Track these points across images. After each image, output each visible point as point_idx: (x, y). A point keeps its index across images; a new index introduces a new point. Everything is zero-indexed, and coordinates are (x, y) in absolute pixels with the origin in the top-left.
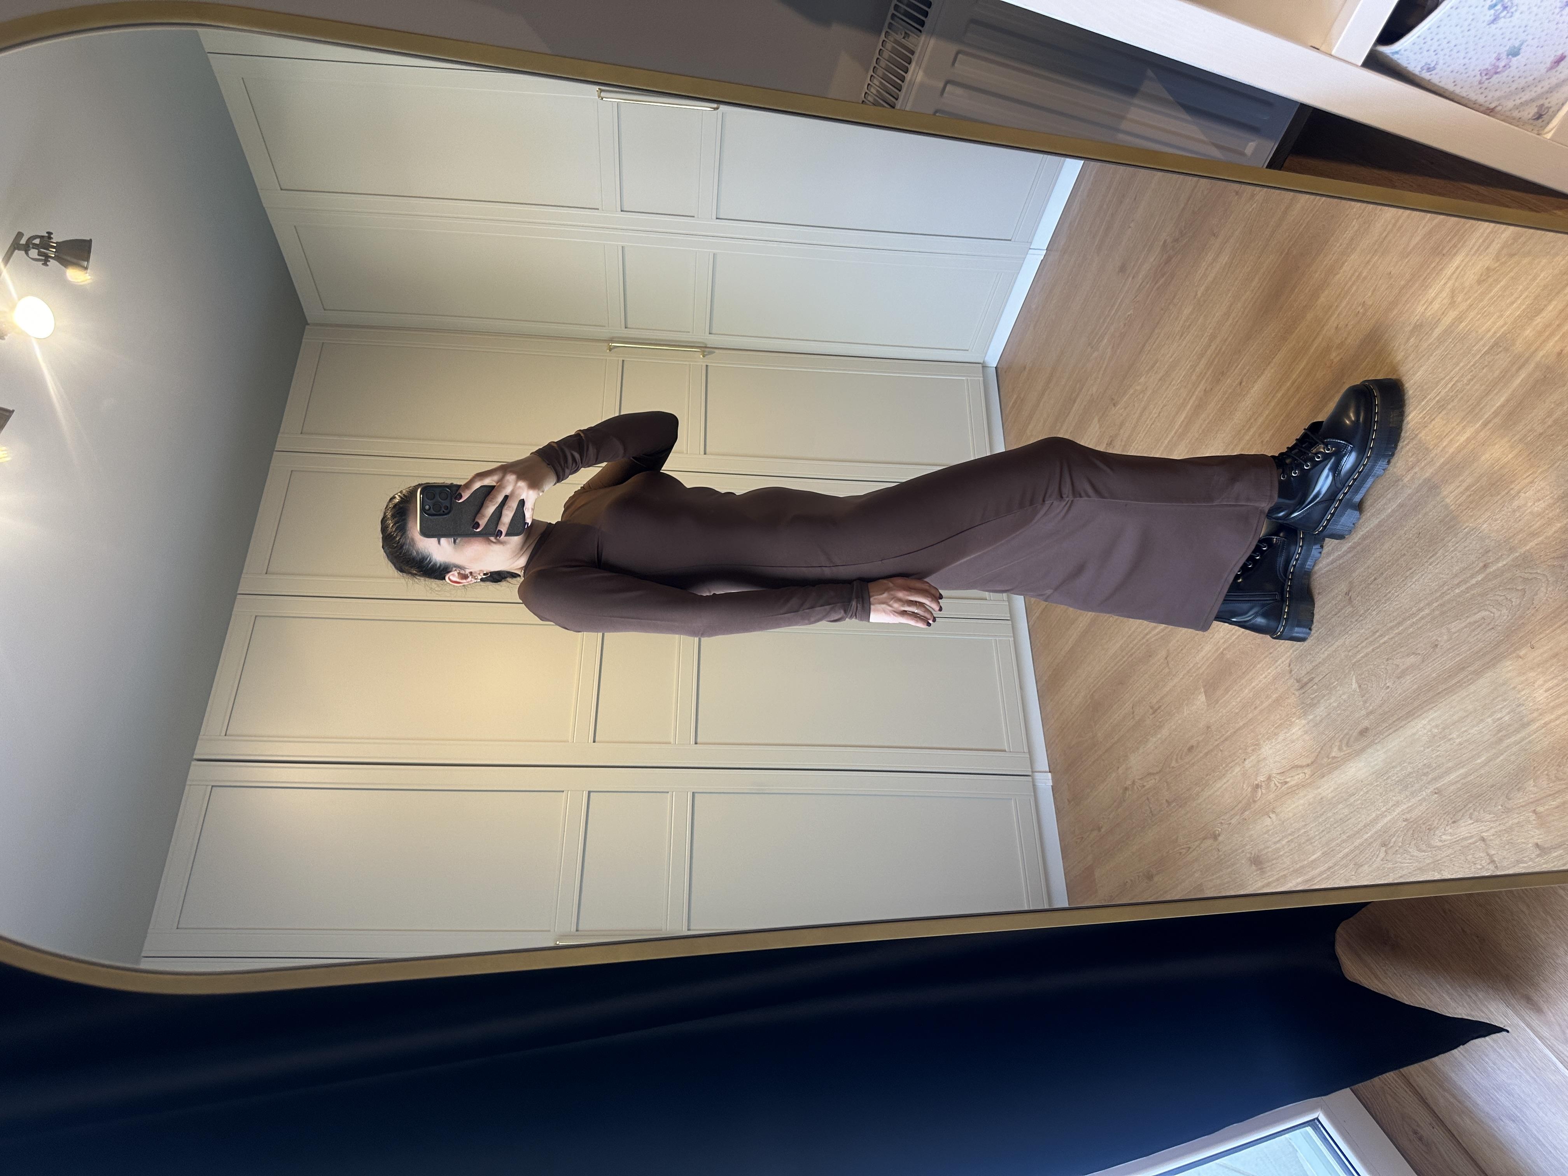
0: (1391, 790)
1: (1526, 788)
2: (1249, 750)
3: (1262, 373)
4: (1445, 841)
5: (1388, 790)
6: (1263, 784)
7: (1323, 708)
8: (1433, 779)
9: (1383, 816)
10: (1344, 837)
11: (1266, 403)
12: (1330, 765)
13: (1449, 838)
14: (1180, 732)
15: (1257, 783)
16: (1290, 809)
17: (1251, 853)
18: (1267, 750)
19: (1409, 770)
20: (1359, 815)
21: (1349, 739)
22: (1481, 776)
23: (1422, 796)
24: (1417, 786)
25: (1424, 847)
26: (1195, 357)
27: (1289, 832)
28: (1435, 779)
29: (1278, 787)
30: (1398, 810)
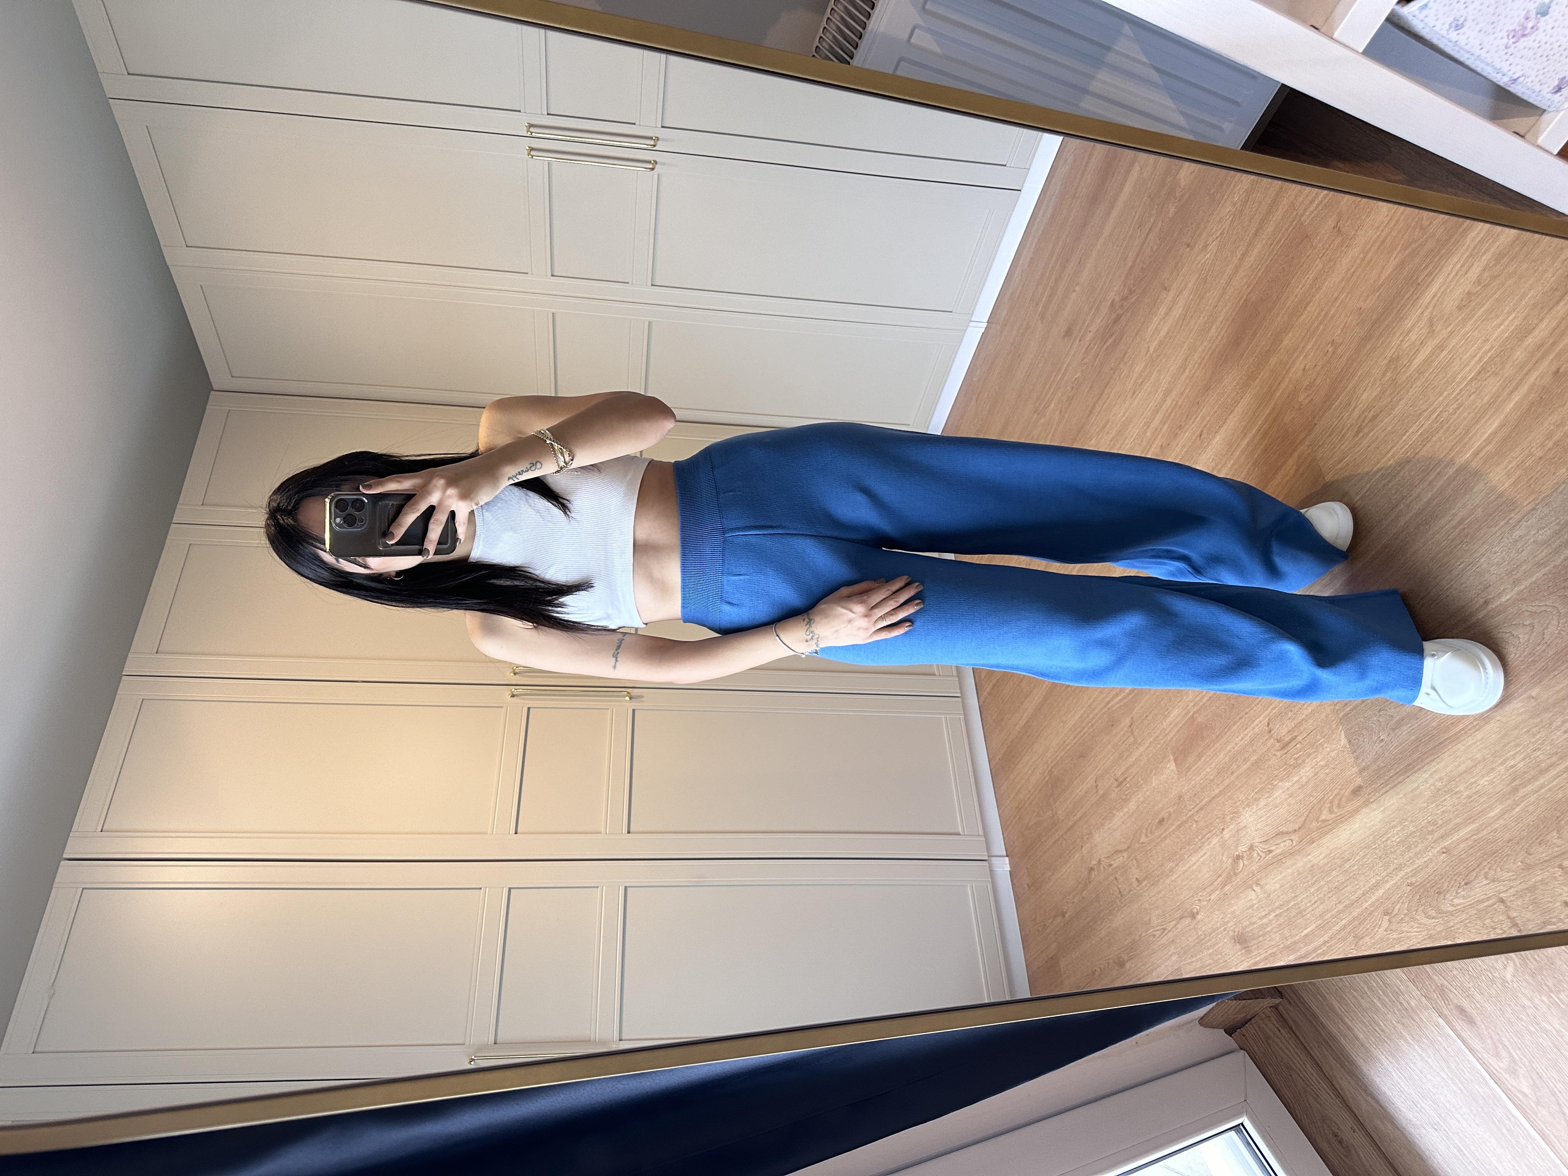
0: (1392, 852)
1: (1548, 841)
2: (1228, 819)
3: (1224, 423)
4: (1457, 905)
5: (1389, 852)
6: (1245, 855)
7: (1308, 768)
8: (1439, 838)
9: (1384, 881)
10: (1340, 908)
12: (1320, 829)
13: (1463, 901)
14: (1148, 805)
15: (1237, 853)
16: (1275, 880)
17: (1235, 931)
18: (1247, 817)
19: (1412, 829)
20: (1356, 882)
21: (1340, 800)
22: (1495, 831)
23: (1428, 857)
24: (1421, 847)
25: (1433, 913)
26: (1149, 414)
27: (1276, 905)
28: (1443, 837)
29: (1261, 856)
30: (1401, 874)
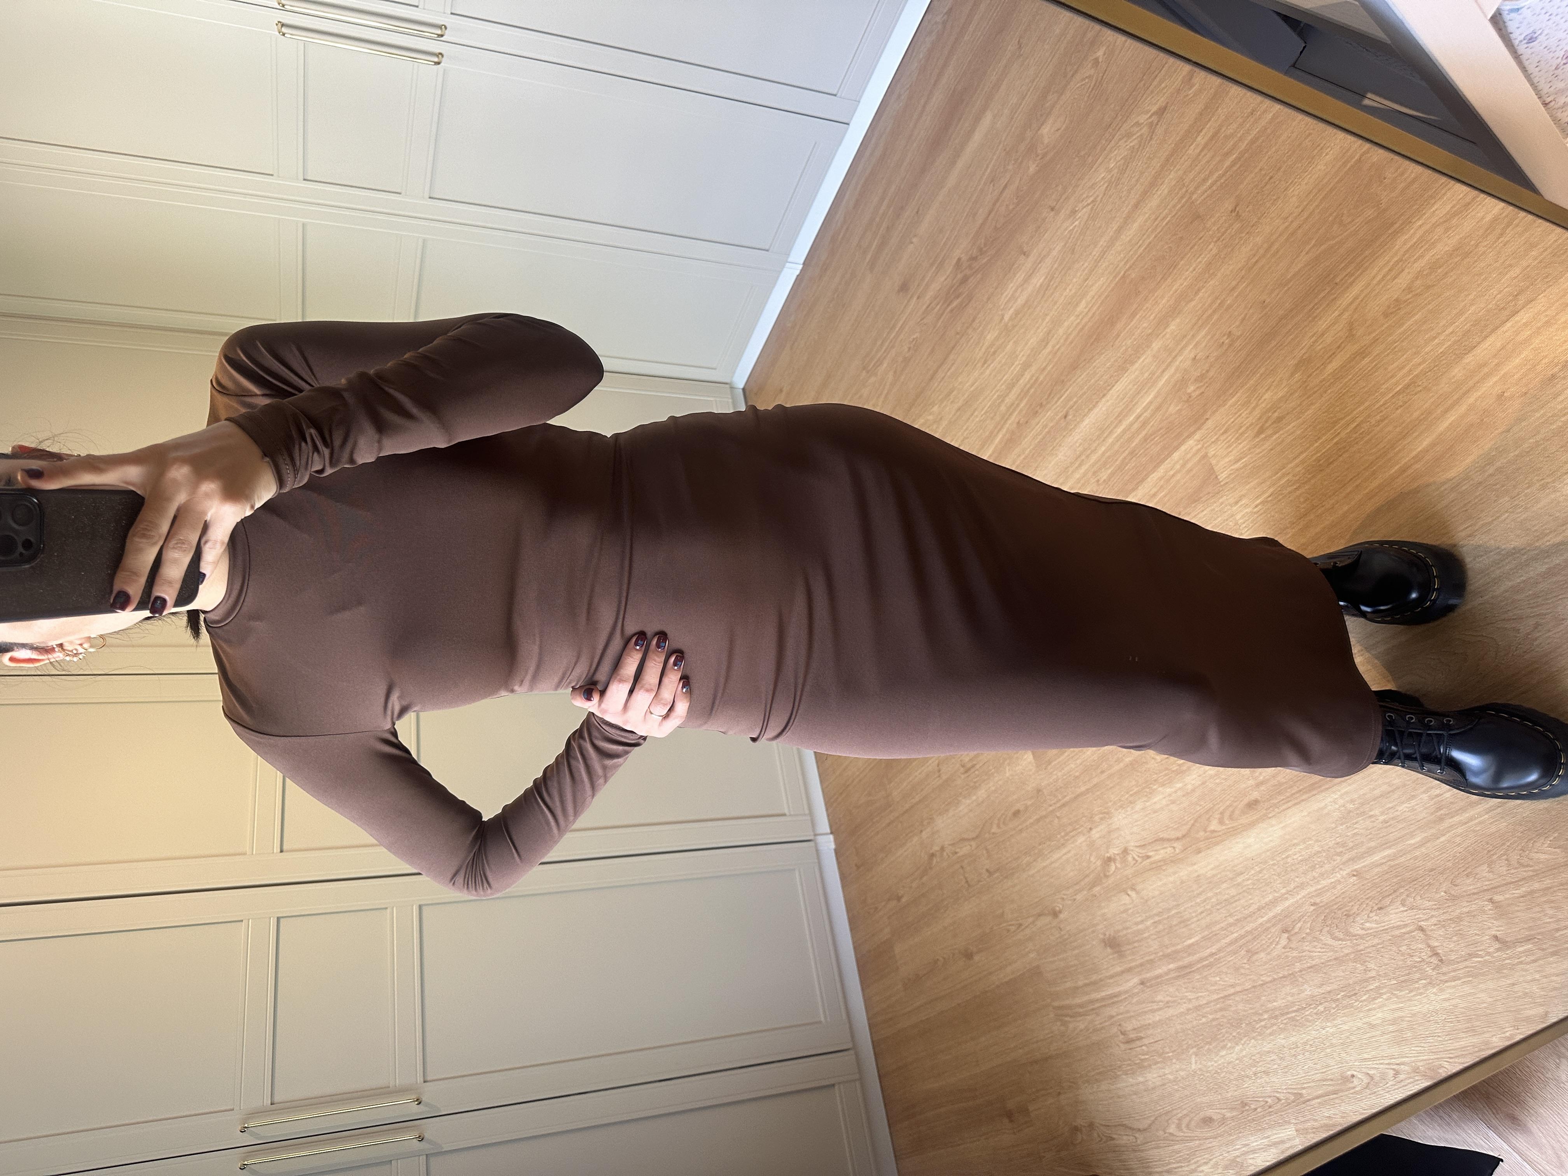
0: (1292, 870)
1: (1477, 874)
2: (1098, 819)
3: (1094, 406)
4: (1368, 929)
5: (1289, 869)
6: (1118, 857)
7: (1195, 776)
8: (1349, 860)
9: (1283, 898)
10: (1231, 920)
11: (1102, 439)
12: (1210, 838)
13: (1374, 926)
14: (1001, 794)
15: (1109, 855)
16: (1155, 886)
17: (1105, 935)
18: (1121, 819)
19: (1316, 848)
20: (1249, 897)
21: (1233, 812)
22: (1416, 858)
23: (1336, 879)
24: (1327, 867)
25: (1340, 935)
26: (1003, 387)
27: (1155, 912)
28: (1352, 860)
29: (1137, 861)
30: (1303, 893)
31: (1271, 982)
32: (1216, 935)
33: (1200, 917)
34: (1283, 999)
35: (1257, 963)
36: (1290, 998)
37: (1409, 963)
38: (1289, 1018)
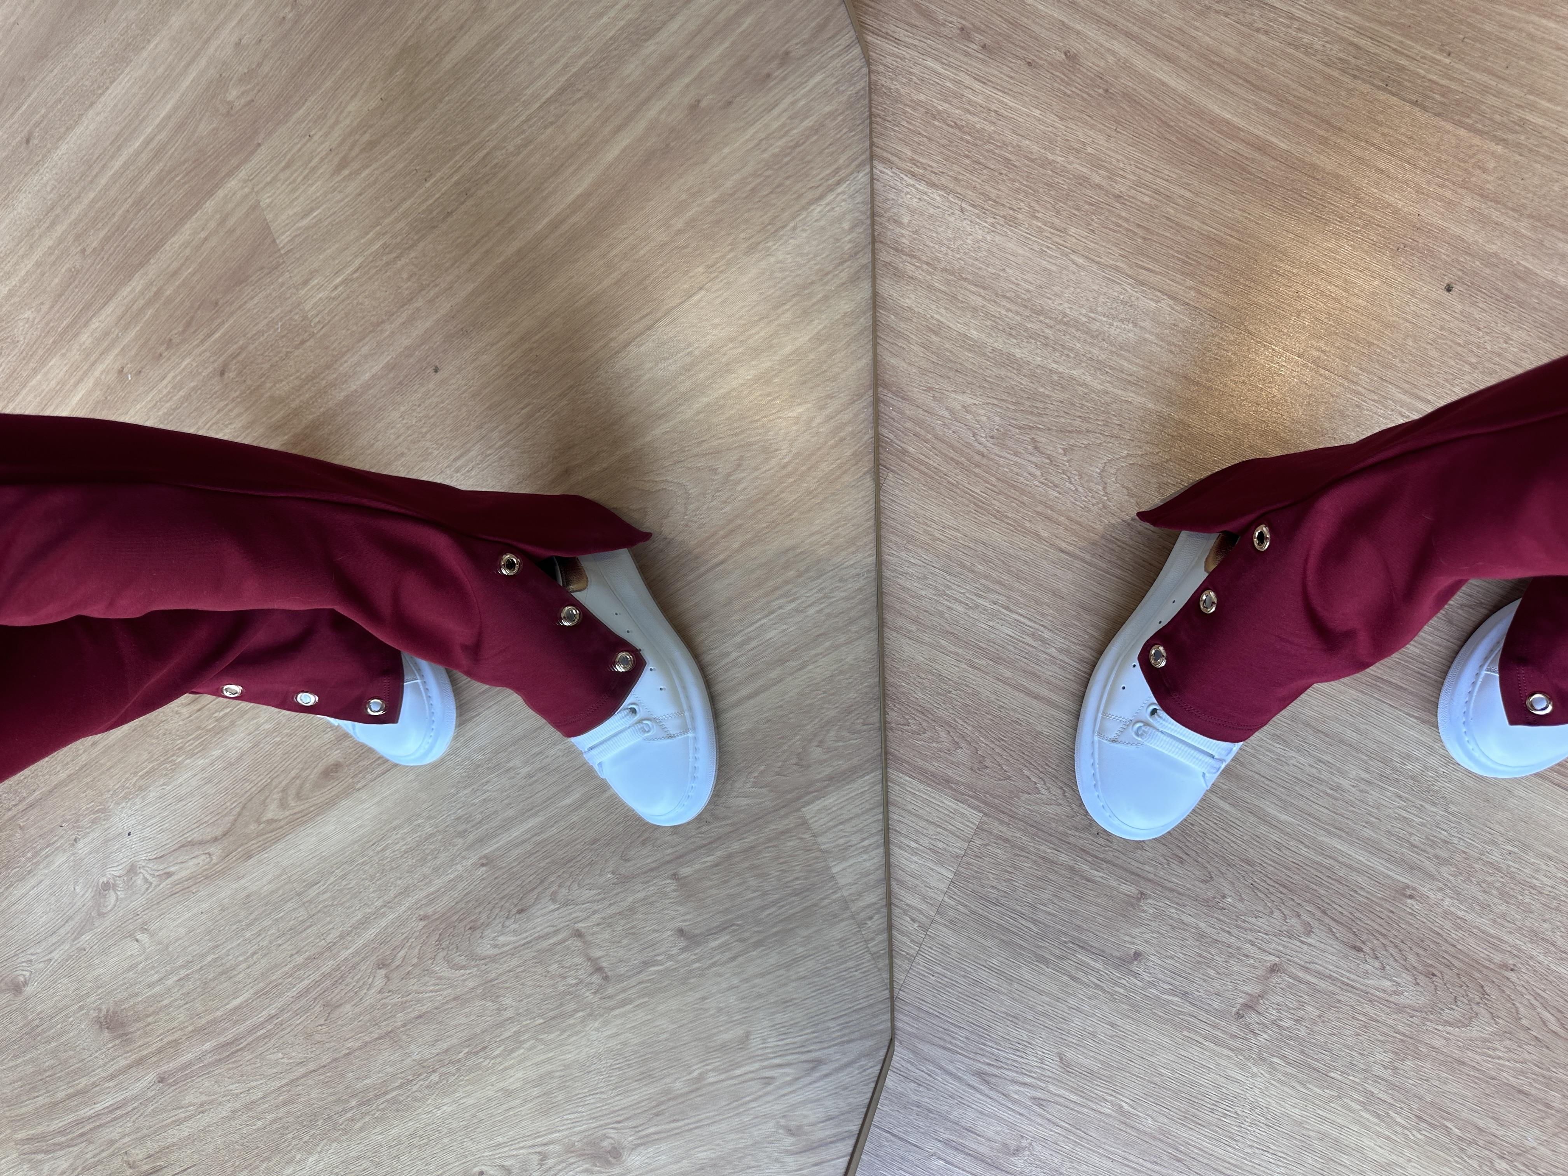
1: (657, 839)
4: (503, 945)
5: (387, 868)
6: (120, 881)
8: (476, 841)
9: (377, 914)
10: (300, 959)
12: (264, 833)
13: (512, 939)
15: (105, 880)
18: (123, 818)
21: (301, 785)
24: (442, 857)
25: (462, 960)
27: (179, 963)
29: (151, 883)
30: (408, 902)
31: (360, 1048)
32: (276, 986)
33: (251, 961)
34: (379, 1072)
35: (340, 1022)
36: (390, 1070)
37: (561, 988)
38: (388, 1101)
